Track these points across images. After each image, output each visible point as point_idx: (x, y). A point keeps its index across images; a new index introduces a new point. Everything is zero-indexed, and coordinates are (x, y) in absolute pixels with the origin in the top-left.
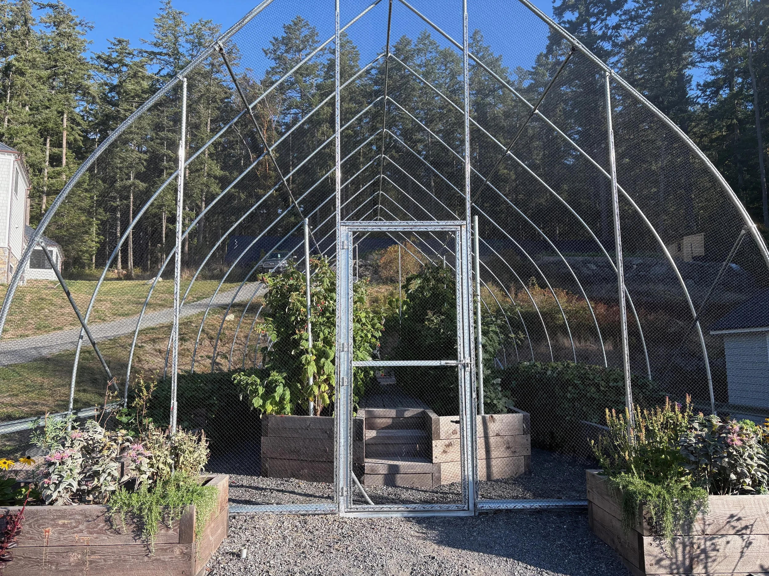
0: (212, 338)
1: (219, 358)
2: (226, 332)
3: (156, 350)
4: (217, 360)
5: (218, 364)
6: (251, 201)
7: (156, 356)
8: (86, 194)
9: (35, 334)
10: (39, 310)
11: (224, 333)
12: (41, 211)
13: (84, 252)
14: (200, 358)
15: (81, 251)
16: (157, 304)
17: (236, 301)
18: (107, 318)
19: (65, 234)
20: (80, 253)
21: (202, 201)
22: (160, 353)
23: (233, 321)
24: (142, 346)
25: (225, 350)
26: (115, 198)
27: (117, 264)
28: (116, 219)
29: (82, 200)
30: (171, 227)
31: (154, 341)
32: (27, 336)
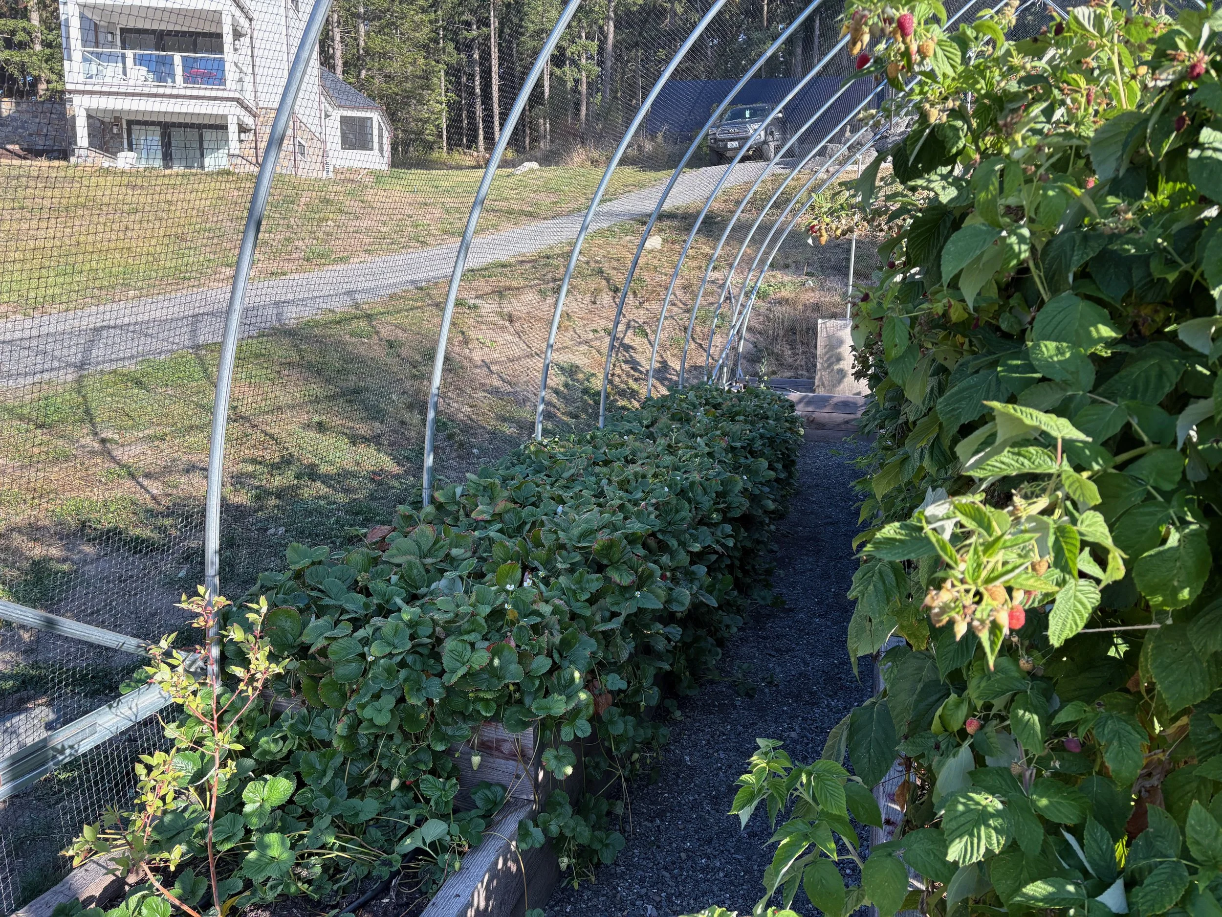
0: (616, 290)
1: (630, 333)
2: (645, 276)
3: (500, 314)
4: (626, 341)
5: (627, 348)
6: (694, 17)
7: (503, 328)
8: (424, 16)
9: (299, 270)
10: (320, 220)
11: (641, 279)
12: (358, 51)
13: (426, 121)
14: (591, 335)
15: (421, 120)
16: (522, 213)
17: (667, 206)
18: (430, 240)
19: (396, 90)
20: (420, 124)
21: (608, 18)
22: (511, 321)
23: (661, 252)
24: (475, 307)
25: (641, 316)
26: (468, 24)
27: (476, 143)
28: (471, 62)
29: (417, 27)
30: (558, 72)
31: (500, 293)
32: (284, 274)
